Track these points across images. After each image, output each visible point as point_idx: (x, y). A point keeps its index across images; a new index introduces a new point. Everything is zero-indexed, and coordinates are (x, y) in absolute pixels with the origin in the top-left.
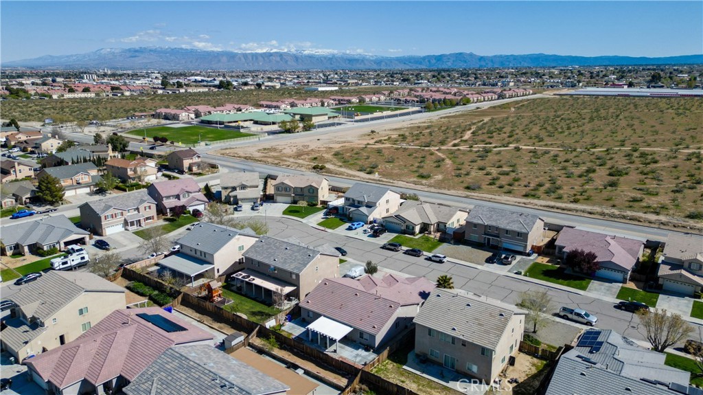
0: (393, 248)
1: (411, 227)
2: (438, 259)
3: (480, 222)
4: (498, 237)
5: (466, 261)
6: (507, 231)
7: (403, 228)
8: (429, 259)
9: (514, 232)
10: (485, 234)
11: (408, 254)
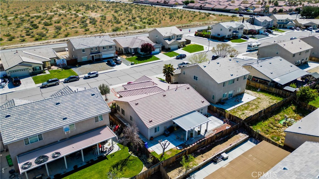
0: (54, 83)
1: (38, 68)
2: (95, 75)
3: (86, 47)
4: (99, 53)
5: (103, 70)
6: (104, 48)
7: (31, 71)
8: (85, 78)
9: (107, 46)
10: (91, 54)
11: (70, 82)
